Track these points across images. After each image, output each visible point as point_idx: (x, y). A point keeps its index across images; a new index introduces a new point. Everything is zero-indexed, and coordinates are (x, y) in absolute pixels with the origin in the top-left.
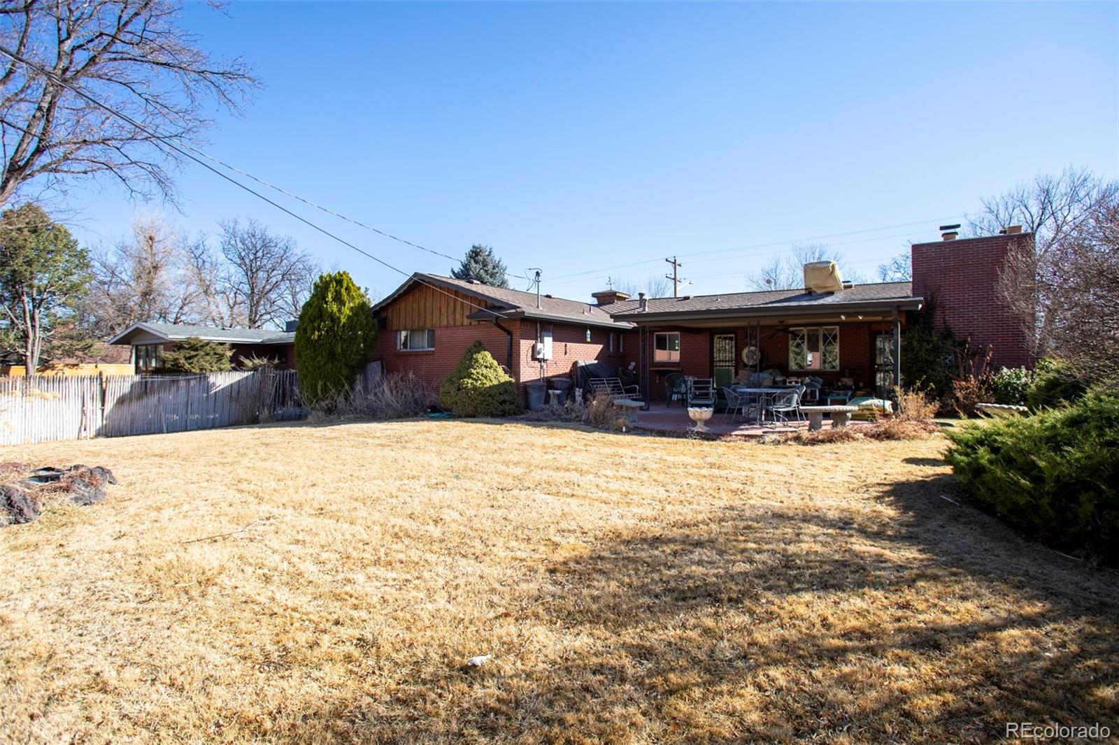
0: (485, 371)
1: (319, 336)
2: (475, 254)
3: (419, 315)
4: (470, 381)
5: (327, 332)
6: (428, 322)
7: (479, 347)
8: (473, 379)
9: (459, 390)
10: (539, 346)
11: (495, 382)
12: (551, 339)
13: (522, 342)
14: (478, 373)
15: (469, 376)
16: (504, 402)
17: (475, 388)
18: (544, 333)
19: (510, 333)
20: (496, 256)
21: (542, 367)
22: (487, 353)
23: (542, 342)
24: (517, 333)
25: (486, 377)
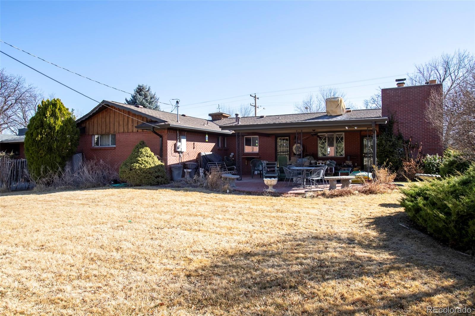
0: (146, 159)
1: (41, 138)
2: (140, 90)
3: (106, 126)
4: (138, 165)
5: (47, 135)
6: (112, 130)
7: (143, 144)
8: (139, 163)
9: (131, 170)
10: (179, 144)
11: (153, 165)
12: (185, 140)
13: (169, 142)
14: (142, 160)
15: (137, 162)
16: (158, 177)
17: (141, 169)
18: (181, 137)
19: (161, 137)
20: (153, 91)
21: (180, 156)
22: (147, 148)
23: (180, 141)
24: (165, 137)
25: (147, 163)
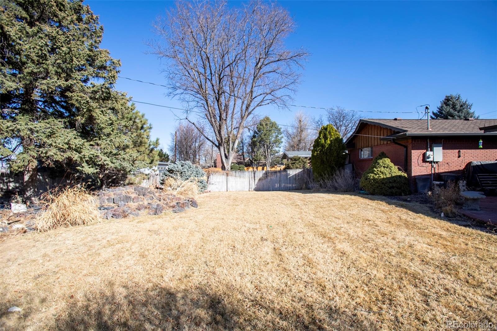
0: (382, 169)
1: (317, 154)
4: (372, 175)
5: (320, 152)
6: (370, 143)
7: (383, 155)
8: (374, 174)
9: (366, 179)
10: (429, 153)
11: (388, 176)
12: (442, 148)
13: (413, 152)
14: (378, 170)
15: (373, 172)
16: (393, 187)
17: (374, 179)
18: (433, 145)
19: (406, 147)
21: (432, 166)
22: (386, 159)
23: (432, 150)
24: (410, 147)
25: (382, 173)
